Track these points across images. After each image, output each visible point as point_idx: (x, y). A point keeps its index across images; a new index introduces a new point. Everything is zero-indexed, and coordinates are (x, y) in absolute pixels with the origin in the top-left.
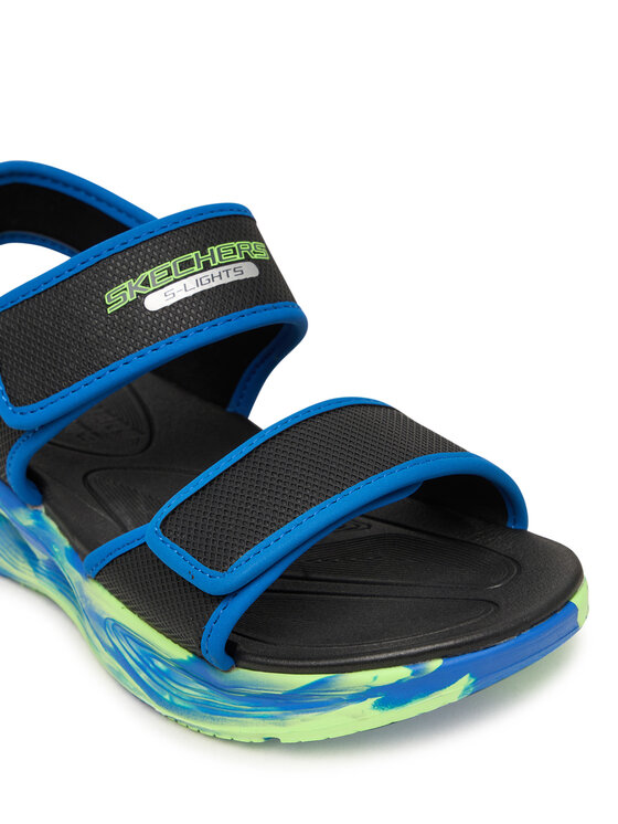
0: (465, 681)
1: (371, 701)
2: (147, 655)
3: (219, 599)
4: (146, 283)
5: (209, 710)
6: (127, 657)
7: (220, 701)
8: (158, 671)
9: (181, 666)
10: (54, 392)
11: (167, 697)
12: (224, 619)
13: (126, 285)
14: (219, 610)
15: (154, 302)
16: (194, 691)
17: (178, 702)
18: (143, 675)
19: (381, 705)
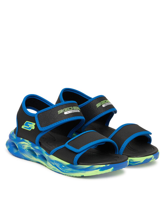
0: (112, 168)
1: (99, 169)
2: (61, 165)
3: (77, 153)
4: (64, 110)
5: (72, 172)
6: (58, 166)
7: (74, 170)
8: (63, 168)
9: (68, 166)
10: (48, 125)
11: (64, 171)
12: (78, 157)
13: (61, 110)
14: (77, 155)
15: (66, 113)
16: (70, 169)
17: (66, 171)
18: (60, 168)
19: (100, 170)
